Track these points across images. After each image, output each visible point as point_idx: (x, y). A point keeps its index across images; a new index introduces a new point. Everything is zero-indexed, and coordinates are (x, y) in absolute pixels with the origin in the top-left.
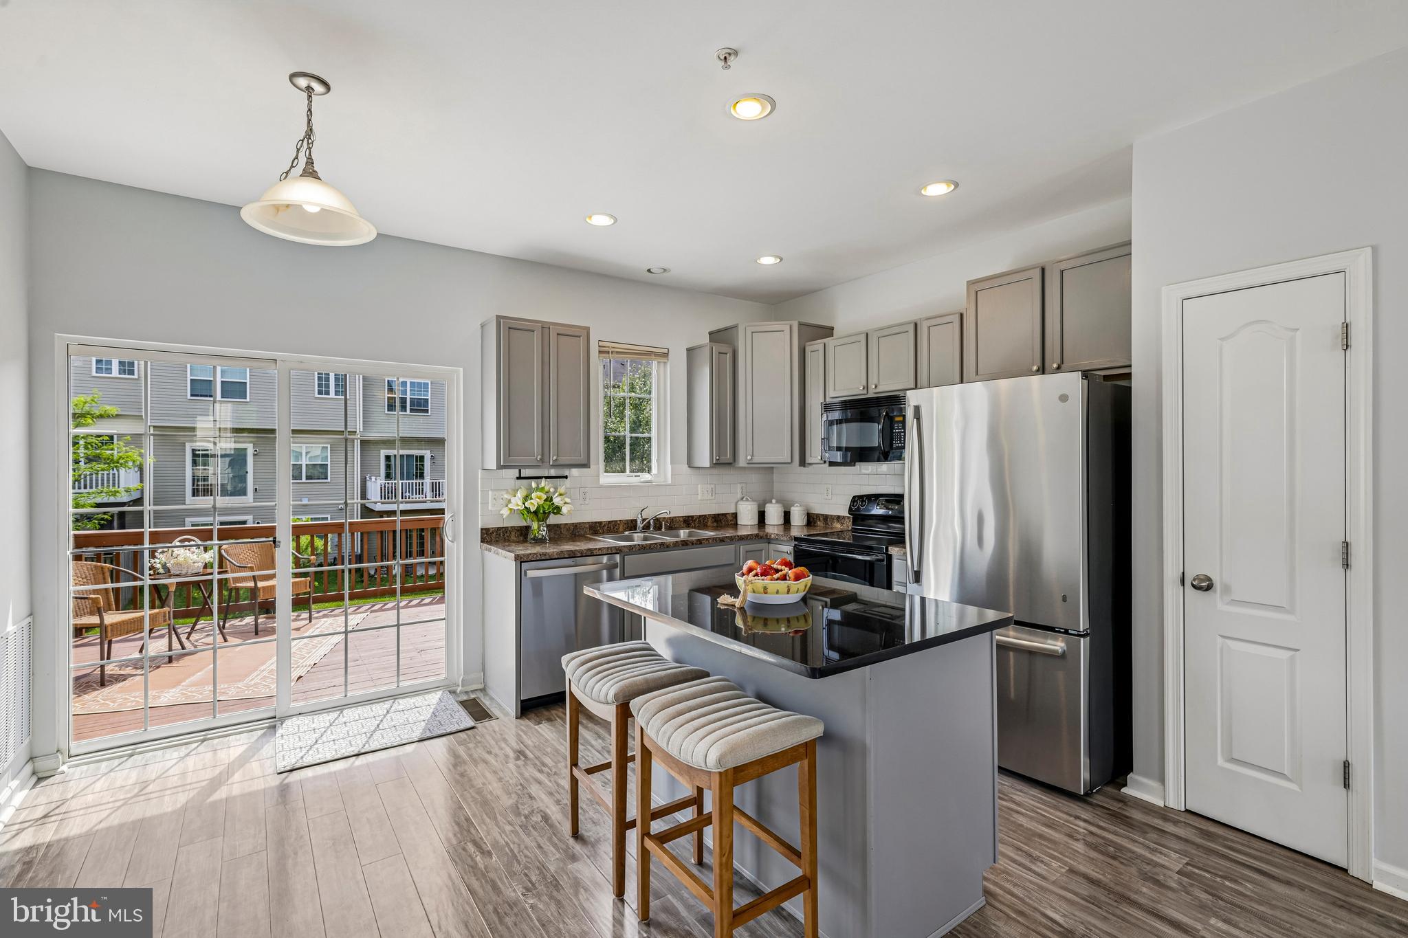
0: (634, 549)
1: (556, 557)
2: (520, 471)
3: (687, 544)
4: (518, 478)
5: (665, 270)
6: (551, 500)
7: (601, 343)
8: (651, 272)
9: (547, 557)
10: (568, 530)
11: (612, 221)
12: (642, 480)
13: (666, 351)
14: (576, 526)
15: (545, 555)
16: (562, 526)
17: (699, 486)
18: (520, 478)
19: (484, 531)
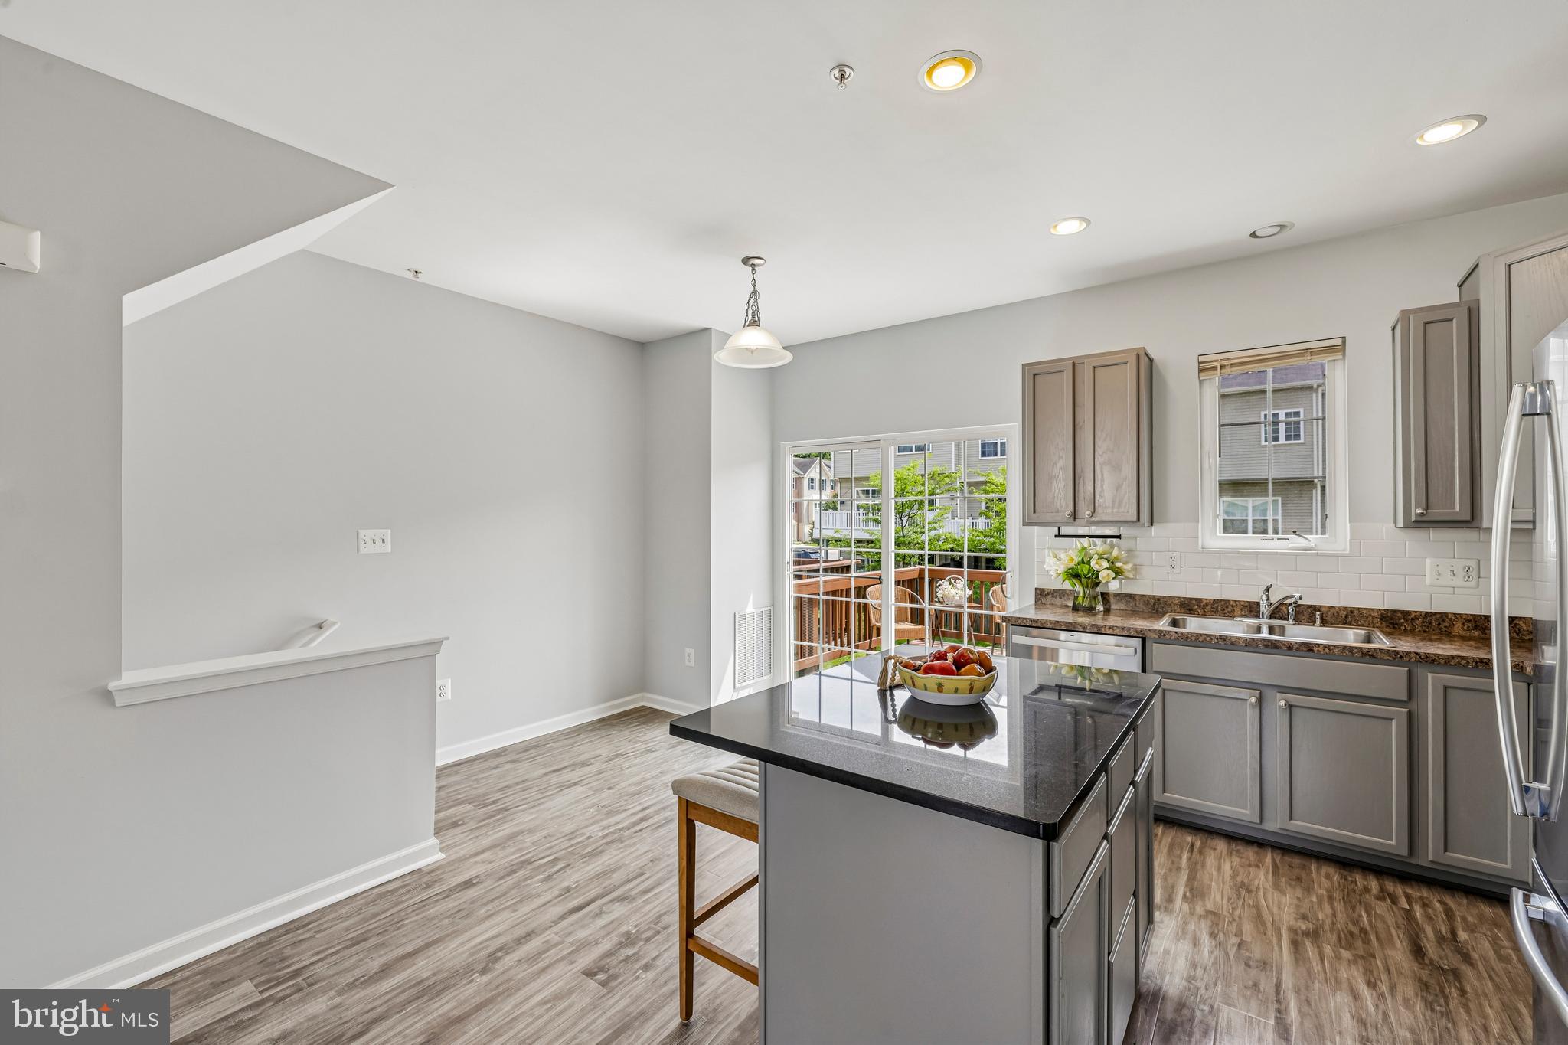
0: (1168, 637)
1: (1051, 626)
2: (1059, 528)
3: (1276, 647)
4: (1056, 536)
5: (1282, 227)
6: (1089, 563)
7: (1202, 359)
8: (1258, 237)
9: (1039, 625)
10: (1147, 603)
11: (1084, 225)
12: (1290, 545)
13: (1339, 342)
14: (1158, 600)
15: (1037, 622)
16: (1137, 597)
17: (1428, 561)
18: (1059, 536)
19: (1038, 591)
